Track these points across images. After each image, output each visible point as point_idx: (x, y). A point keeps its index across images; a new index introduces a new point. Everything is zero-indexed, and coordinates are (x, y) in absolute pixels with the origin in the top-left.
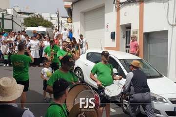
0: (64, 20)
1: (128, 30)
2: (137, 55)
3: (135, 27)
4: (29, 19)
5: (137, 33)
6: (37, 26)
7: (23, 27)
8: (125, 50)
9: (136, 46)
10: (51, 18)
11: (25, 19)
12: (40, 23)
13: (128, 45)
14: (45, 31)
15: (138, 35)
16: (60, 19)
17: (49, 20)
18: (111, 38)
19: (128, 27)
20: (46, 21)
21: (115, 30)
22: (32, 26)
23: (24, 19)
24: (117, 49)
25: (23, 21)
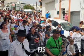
0: (39, 6)
1: (64, 11)
2: (67, 21)
3: (67, 9)
4: (25, 6)
5: (67, 12)
7: (23, 9)
8: (63, 19)
9: (67, 17)
11: (24, 6)
12: (29, 8)
14: (31, 11)
16: (37, 6)
17: (33, 6)
18: (57, 14)
19: (64, 9)
20: (32, 7)
21: (58, 10)
22: (27, 9)
24: (59, 18)
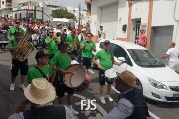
0: (84, 13)
1: (138, 24)
2: (144, 46)
3: (144, 22)
4: (56, 11)
5: (145, 26)
6: (62, 17)
7: (51, 18)
8: (134, 41)
10: (74, 11)
12: (65, 15)
13: (137, 37)
14: (68, 22)
15: (146, 29)
16: (82, 12)
17: (72, 13)
18: (123, 30)
19: (138, 21)
20: (70, 13)
21: (126, 23)
22: (58, 18)
23: (52, 11)
24: (127, 40)
25: (51, 13)
